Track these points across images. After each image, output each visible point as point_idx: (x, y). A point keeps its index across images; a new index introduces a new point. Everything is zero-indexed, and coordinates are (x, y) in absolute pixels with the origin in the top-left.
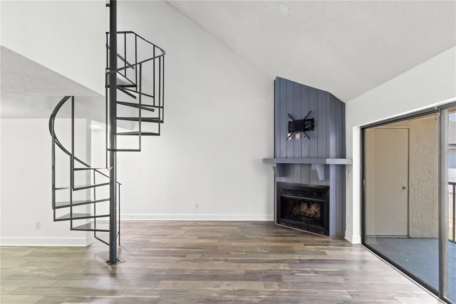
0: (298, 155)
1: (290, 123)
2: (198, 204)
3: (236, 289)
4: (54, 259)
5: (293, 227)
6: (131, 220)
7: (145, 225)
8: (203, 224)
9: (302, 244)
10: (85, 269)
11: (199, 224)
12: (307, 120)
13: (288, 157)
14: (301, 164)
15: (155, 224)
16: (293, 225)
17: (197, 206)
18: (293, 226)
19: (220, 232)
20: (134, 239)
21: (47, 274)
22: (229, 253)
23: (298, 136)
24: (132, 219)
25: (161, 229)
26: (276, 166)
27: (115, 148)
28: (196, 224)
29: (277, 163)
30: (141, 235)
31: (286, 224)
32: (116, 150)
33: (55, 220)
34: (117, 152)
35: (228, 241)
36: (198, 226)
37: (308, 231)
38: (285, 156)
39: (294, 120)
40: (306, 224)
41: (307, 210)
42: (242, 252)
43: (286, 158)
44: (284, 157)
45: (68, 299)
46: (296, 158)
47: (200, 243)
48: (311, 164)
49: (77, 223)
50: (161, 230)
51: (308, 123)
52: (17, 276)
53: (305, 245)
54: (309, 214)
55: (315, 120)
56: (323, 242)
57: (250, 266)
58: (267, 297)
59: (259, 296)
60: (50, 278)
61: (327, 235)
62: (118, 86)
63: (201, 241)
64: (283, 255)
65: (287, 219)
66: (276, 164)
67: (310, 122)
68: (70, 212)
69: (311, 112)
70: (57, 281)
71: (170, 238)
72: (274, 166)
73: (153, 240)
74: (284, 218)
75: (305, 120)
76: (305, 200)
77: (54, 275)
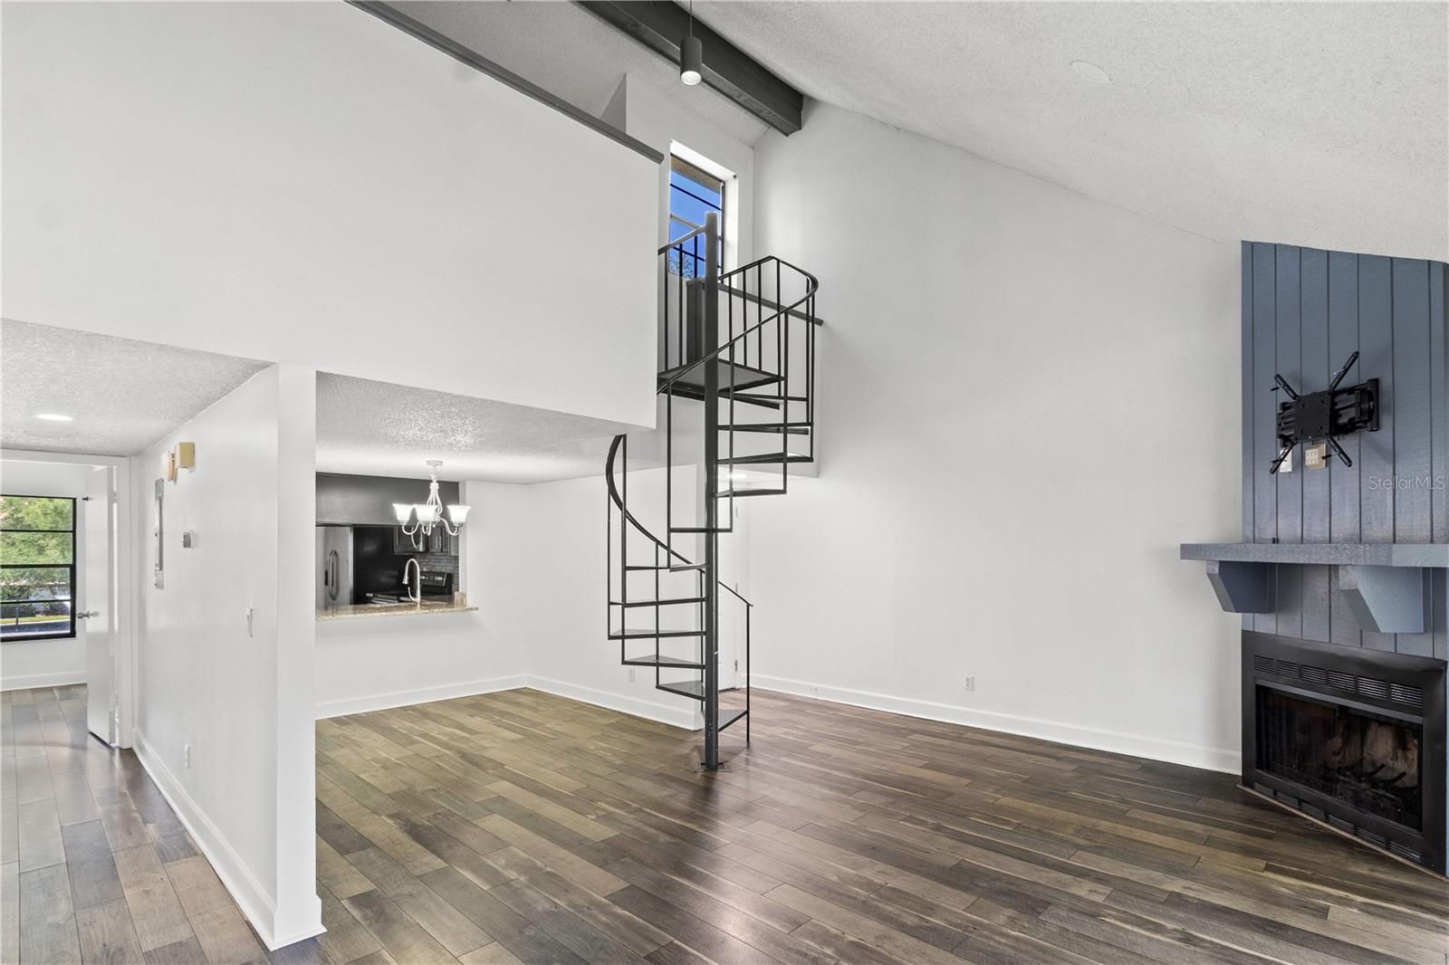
0: (1317, 530)
1: (1285, 406)
2: (973, 678)
3: (889, 885)
4: (636, 739)
5: (1300, 810)
6: (815, 697)
7: (834, 714)
8: (978, 737)
9: (1262, 864)
10: (662, 765)
11: (969, 735)
12: (1344, 391)
13: (1281, 537)
14: (1330, 565)
15: (859, 715)
16: (1301, 801)
17: (970, 684)
18: (1300, 804)
19: (997, 765)
20: (784, 736)
21: (613, 759)
22: (963, 816)
23: (1313, 456)
24: (817, 694)
25: (858, 727)
26: (1217, 571)
27: (714, 526)
28: (960, 733)
29: (1222, 559)
30: (807, 731)
31: (1275, 793)
32: (717, 530)
33: (624, 663)
34: (719, 534)
35: (997, 791)
36: (960, 739)
37: (1356, 835)
38: (1270, 534)
39: (1295, 397)
40: (1349, 808)
41: (1395, 758)
42: (1007, 823)
43: (1275, 541)
44: (1268, 540)
45: (609, 800)
46: (1310, 542)
47: (920, 779)
48: (1337, 566)
49: (668, 676)
50: (855, 731)
51: (1347, 400)
52: (579, 751)
53: (1268, 868)
54: (1396, 775)
55: (1385, 384)
56: (1378, 882)
57: (988, 858)
58: (947, 926)
59: (930, 916)
60: (611, 765)
61: (1435, 870)
62: (722, 390)
63: (929, 775)
64: (1126, 867)
65: (1281, 775)
66: (1218, 565)
67: (1353, 396)
68: (655, 653)
69: (1357, 357)
70: (615, 771)
71: (858, 752)
72: (1210, 572)
73: (818, 747)
74: (1269, 769)
75: (1334, 393)
76: (1351, 711)
77: (618, 762)
